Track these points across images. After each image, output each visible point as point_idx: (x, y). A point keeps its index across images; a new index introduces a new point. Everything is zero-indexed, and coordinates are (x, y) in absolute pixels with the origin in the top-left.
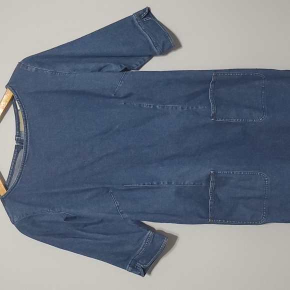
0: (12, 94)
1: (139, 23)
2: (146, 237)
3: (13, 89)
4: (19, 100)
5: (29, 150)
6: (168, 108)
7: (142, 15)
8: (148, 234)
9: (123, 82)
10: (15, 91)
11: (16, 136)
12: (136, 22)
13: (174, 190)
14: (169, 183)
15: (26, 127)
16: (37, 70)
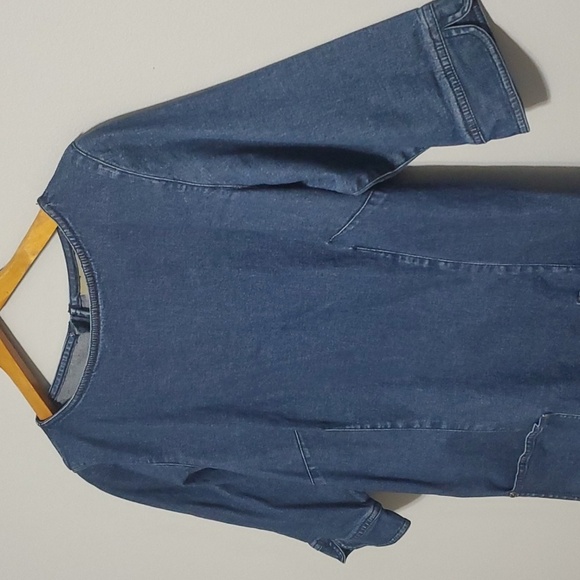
0: (56, 225)
1: (435, 41)
2: (361, 521)
3: (59, 215)
4: (77, 240)
5: (103, 344)
6: (469, 269)
7: (450, 19)
8: (366, 515)
9: (358, 222)
10: (64, 220)
11: (71, 306)
12: (428, 39)
13: (443, 440)
14: (434, 426)
15: (97, 298)
16: (123, 174)
